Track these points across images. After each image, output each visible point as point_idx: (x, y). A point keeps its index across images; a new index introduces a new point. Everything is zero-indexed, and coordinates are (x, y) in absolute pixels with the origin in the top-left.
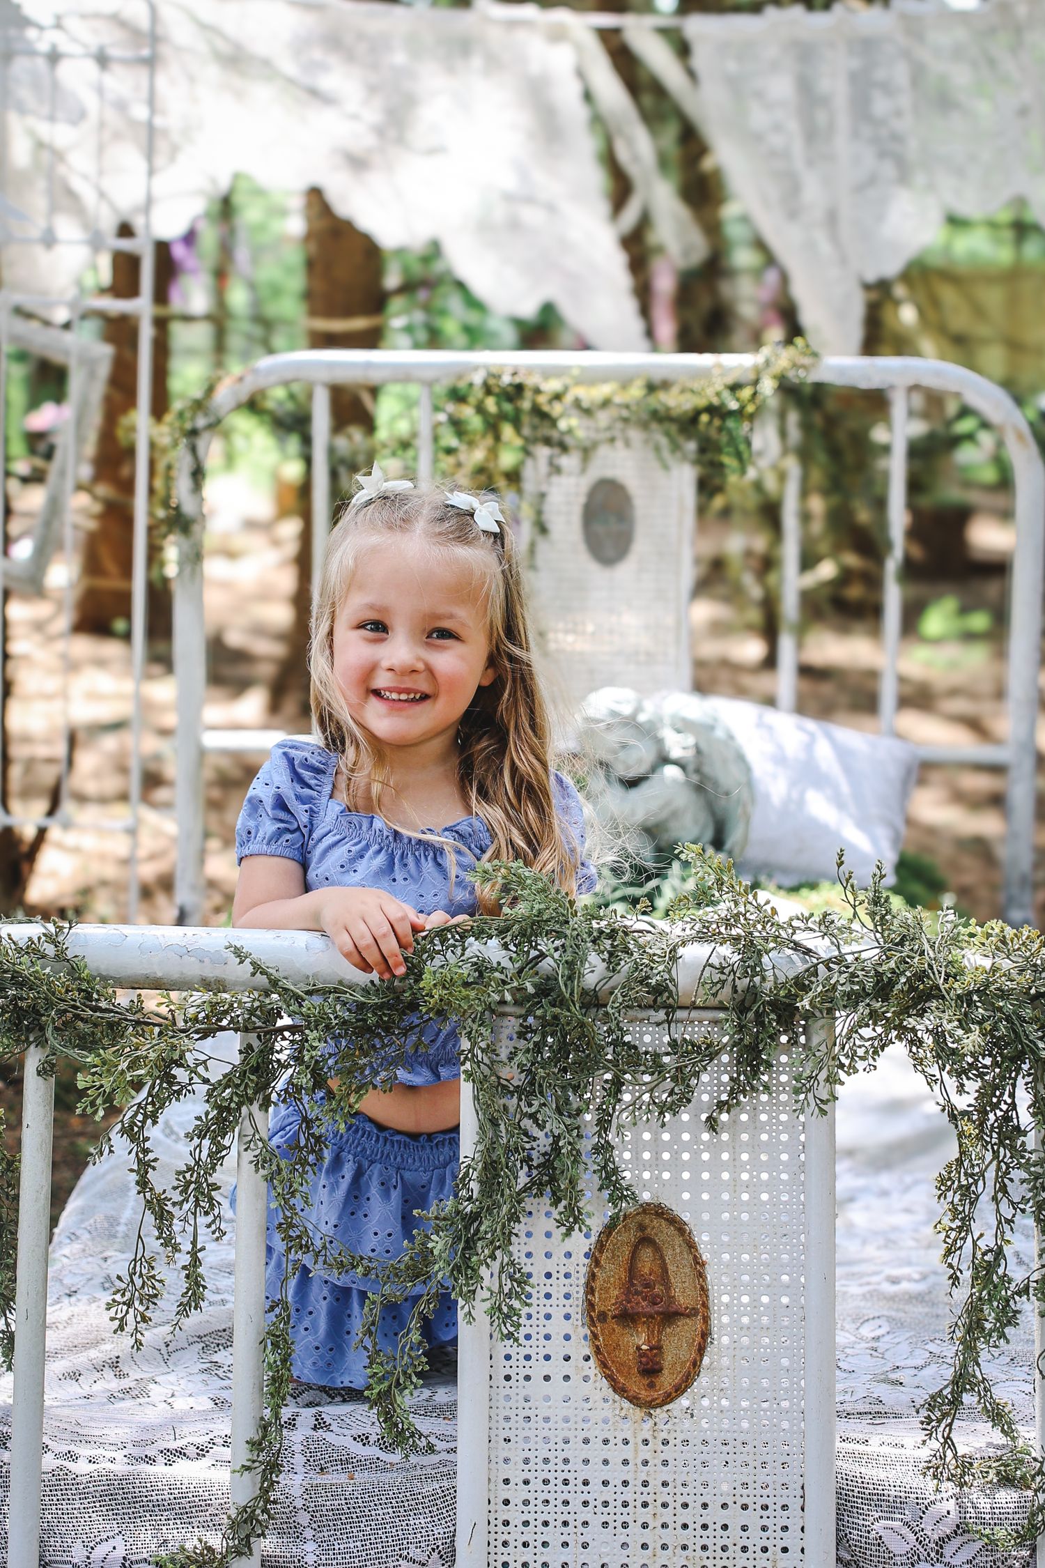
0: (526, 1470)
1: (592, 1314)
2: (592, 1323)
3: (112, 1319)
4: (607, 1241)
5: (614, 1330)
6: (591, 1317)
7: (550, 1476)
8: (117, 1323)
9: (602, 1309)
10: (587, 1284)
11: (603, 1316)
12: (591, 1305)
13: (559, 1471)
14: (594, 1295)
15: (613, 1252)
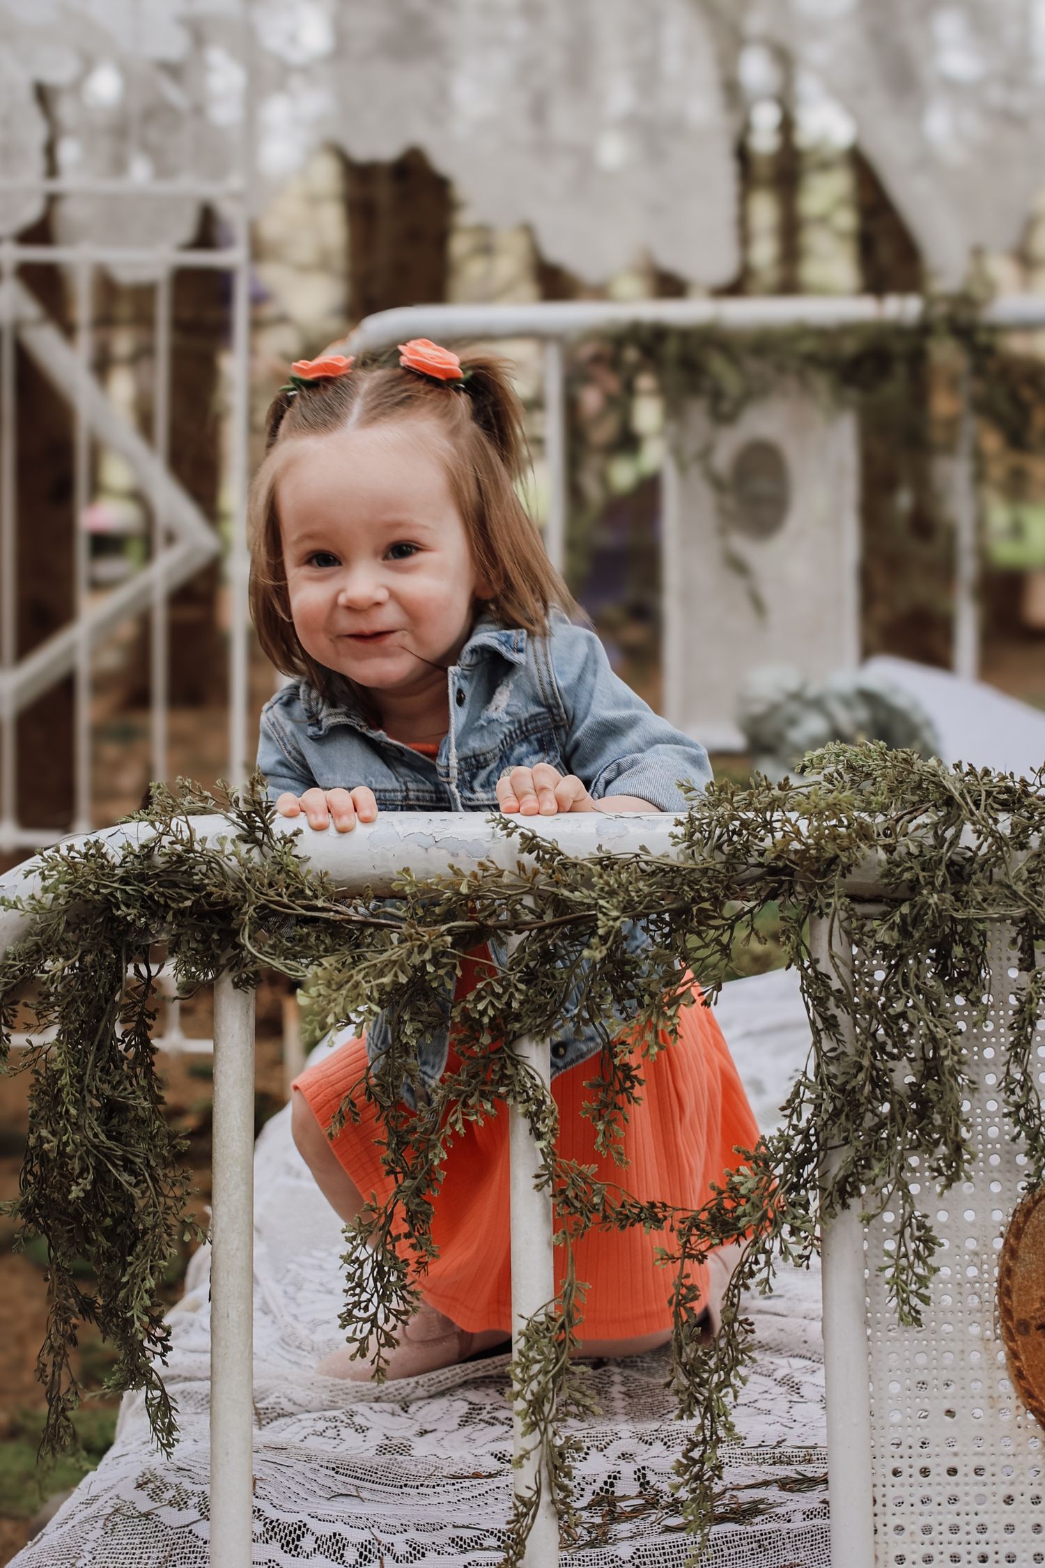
0: (927, 1543)
1: (1009, 1323)
2: (1009, 1336)
3: (350, 1340)
4: (1025, 1222)
5: (1040, 1344)
6: (1008, 1328)
7: (961, 1550)
8: (357, 1344)
9: (1024, 1315)
10: (1000, 1281)
11: (1024, 1326)
12: (1007, 1313)
13: (973, 1543)
14: (1010, 1298)
15: (1033, 1238)
